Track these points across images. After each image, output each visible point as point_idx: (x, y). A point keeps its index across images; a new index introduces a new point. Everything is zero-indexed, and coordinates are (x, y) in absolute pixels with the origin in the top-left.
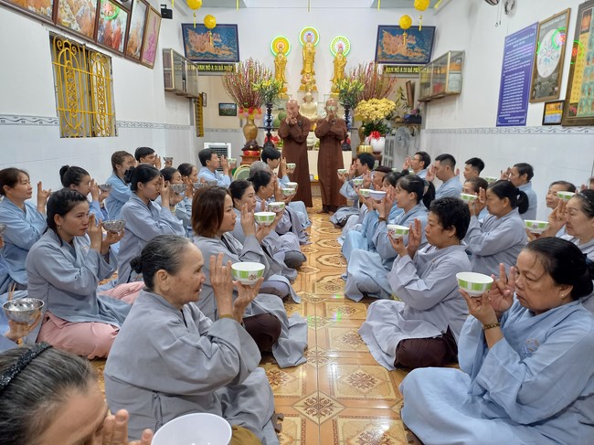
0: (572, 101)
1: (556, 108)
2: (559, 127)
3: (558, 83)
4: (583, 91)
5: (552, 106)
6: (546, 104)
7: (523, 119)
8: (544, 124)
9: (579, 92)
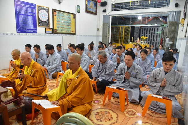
0: (55, 29)
1: (50, 30)
2: (52, 34)
3: (49, 23)
4: (57, 27)
5: (48, 29)
6: (46, 28)
7: (35, 31)
8: (46, 33)
9: (56, 27)
